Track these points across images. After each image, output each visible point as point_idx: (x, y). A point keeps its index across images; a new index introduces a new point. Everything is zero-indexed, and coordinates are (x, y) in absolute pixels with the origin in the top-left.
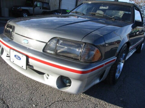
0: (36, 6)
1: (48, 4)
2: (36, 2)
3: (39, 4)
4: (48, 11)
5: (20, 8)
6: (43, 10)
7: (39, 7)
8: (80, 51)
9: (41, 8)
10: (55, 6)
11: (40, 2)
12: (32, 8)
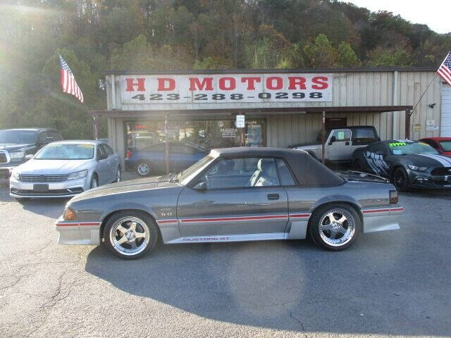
1: (372, 128)
2: (332, 131)
6: (356, 147)
7: (341, 140)
9: (347, 143)
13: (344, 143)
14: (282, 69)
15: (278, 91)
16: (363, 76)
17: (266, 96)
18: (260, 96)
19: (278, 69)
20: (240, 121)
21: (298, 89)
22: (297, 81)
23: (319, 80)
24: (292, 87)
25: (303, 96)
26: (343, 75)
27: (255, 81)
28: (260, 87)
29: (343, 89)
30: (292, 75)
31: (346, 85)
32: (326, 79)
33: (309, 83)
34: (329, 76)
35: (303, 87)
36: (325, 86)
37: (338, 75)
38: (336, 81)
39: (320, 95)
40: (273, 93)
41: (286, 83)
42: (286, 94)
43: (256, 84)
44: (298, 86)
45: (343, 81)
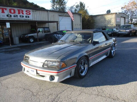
0: (39, 31)
1: (49, 28)
2: (38, 29)
3: (41, 30)
4: (49, 33)
5: (27, 35)
6: (45, 33)
7: (41, 32)
8: (56, 64)
9: (43, 33)
10: (54, 28)
11: (42, 28)
12: (36, 34)
13: (42, 32)
14: (15, 6)
15: (14, 14)
16: (40, 11)
17: (9, 16)
18: (7, 16)
19: (14, 6)
20: (8, 25)
21: (21, 14)
22: (21, 11)
23: (28, 12)
24: (19, 13)
25: (23, 17)
26: (35, 10)
27: (4, 10)
28: (7, 12)
29: (35, 15)
30: (19, 9)
31: (36, 14)
32: (30, 11)
33: (25, 12)
34: (31, 10)
35: (23, 14)
36: (30, 14)
37: (33, 10)
38: (33, 12)
39: (29, 17)
40: (12, 15)
41: (17, 12)
42: (17, 16)
43: (5, 11)
44: (21, 13)
45: (35, 12)
